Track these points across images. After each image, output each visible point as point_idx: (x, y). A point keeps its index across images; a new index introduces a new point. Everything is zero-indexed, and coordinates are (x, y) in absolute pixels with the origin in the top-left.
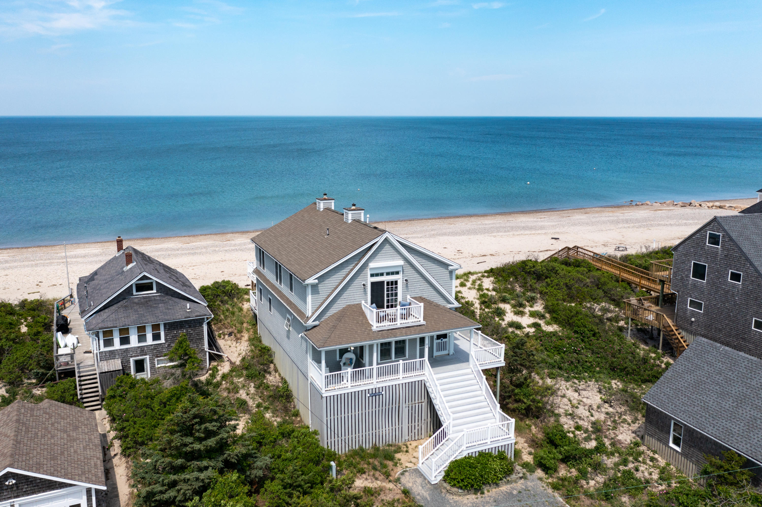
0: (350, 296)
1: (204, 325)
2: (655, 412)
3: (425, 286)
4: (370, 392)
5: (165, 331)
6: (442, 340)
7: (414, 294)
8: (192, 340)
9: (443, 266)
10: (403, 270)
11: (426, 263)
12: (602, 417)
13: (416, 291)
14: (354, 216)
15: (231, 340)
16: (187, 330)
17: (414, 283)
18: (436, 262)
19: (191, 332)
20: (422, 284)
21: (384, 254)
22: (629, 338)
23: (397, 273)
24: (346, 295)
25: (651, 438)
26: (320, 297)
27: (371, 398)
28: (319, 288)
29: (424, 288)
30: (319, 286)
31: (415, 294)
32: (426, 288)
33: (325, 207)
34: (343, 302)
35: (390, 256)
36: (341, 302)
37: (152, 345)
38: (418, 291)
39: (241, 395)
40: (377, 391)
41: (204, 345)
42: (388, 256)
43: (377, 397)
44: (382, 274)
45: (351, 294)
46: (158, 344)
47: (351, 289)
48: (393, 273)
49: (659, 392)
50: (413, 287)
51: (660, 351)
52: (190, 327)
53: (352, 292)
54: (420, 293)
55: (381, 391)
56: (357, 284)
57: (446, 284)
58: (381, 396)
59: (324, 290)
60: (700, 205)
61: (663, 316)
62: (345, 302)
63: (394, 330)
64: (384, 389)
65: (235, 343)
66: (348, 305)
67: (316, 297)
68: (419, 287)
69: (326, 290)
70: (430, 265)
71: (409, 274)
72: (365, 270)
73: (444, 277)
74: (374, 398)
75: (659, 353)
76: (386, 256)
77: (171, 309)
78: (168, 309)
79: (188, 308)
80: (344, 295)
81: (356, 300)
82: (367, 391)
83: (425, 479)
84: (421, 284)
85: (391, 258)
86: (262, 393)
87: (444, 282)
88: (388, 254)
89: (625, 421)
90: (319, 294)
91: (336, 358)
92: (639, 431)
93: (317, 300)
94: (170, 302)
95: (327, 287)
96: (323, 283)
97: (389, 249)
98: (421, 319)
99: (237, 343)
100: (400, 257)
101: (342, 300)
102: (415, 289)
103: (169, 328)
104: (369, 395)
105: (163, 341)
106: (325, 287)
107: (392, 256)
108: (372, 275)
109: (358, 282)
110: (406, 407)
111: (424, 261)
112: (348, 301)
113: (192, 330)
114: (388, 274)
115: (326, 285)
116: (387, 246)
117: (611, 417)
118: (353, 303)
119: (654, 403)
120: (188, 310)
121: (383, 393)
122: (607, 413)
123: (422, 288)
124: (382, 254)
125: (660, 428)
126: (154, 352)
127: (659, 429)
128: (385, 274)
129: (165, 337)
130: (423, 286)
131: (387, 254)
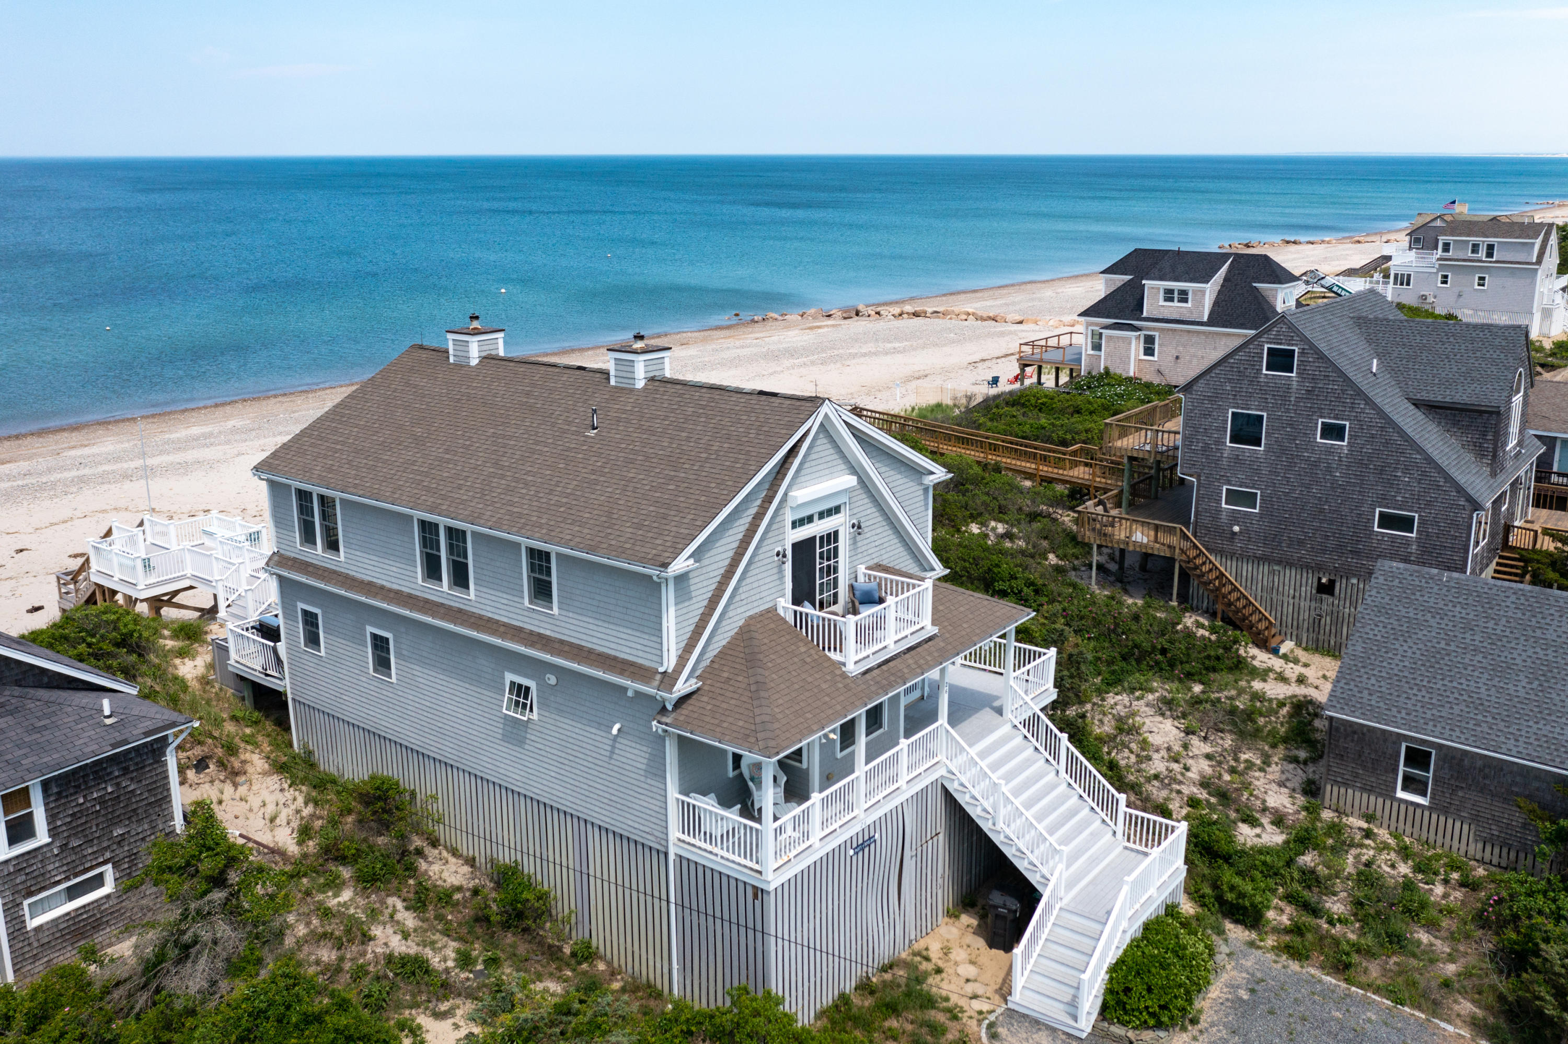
0: (752, 592)
1: (168, 758)
2: (1355, 732)
4: (855, 844)
5: (46, 804)
7: (866, 558)
8: (134, 810)
9: (913, 477)
10: (849, 499)
12: (1205, 766)
13: (868, 552)
14: (650, 368)
15: (212, 782)
16: (118, 784)
19: (132, 787)
22: (1095, 588)
23: (837, 510)
25: (1343, 790)
27: (855, 859)
28: (692, 580)
29: (881, 541)
30: (692, 574)
31: (869, 558)
32: (885, 539)
33: (484, 354)
34: (739, 610)
35: (825, 466)
36: (735, 612)
37: (6, 862)
38: (871, 551)
39: (386, 944)
40: (866, 837)
41: (172, 819)
43: (866, 851)
44: (810, 519)
46: (29, 853)
48: (829, 513)
49: (1356, 689)
50: (865, 542)
51: (1174, 603)
52: (126, 771)
54: (875, 555)
55: (872, 833)
56: (766, 555)
57: (920, 521)
58: (872, 846)
60: (878, 313)
61: (1181, 530)
63: (891, 664)
64: (878, 824)
65: (228, 789)
66: (751, 617)
67: (685, 611)
68: (876, 538)
71: (860, 509)
72: (781, 512)
73: (916, 505)
74: (860, 855)
75: (1173, 608)
76: (819, 468)
77: (45, 727)
78: (35, 729)
79: (107, 712)
81: (765, 600)
82: (849, 844)
83: (1054, 1030)
84: (879, 530)
85: (827, 472)
86: (440, 918)
88: (823, 460)
89: (1250, 765)
90: (691, 598)
91: (727, 771)
92: (1288, 780)
93: (687, 616)
94: (30, 705)
96: (699, 564)
98: (926, 620)
99: (236, 785)
100: (843, 467)
103: (59, 793)
104: (851, 852)
105: (42, 837)
107: (830, 464)
108: (795, 524)
109: (768, 549)
110: (912, 857)
113: (132, 779)
114: (822, 515)
116: (825, 444)
117: (1220, 763)
118: (757, 610)
119: (1357, 714)
120: (108, 721)
121: (876, 836)
122: (1208, 757)
125: (1370, 765)
126: (18, 881)
127: (1364, 768)
128: (816, 517)
129: (49, 824)
130: (882, 535)
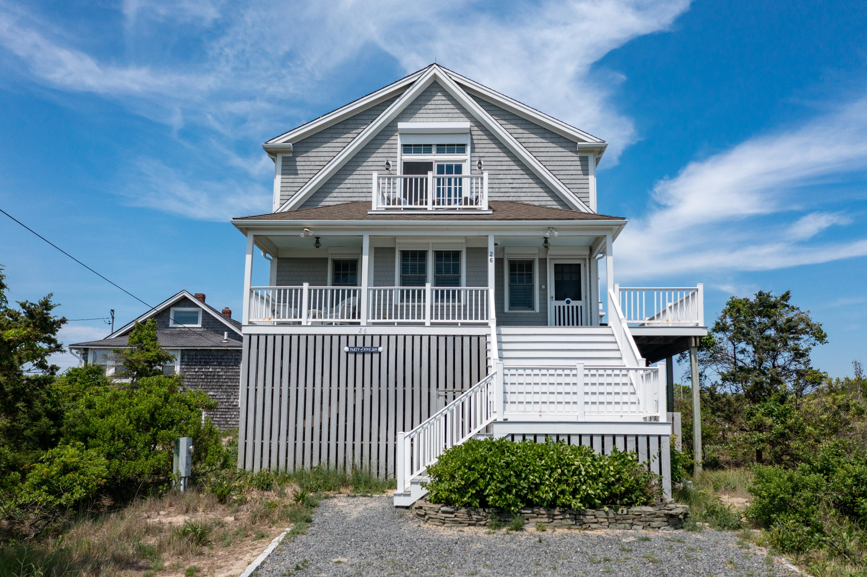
0: (359, 186)
3: (524, 181)
4: (352, 343)
6: (568, 302)
7: (498, 194)
8: (221, 386)
9: (564, 145)
10: (473, 144)
11: (525, 136)
13: (503, 190)
16: (215, 369)
17: (498, 172)
18: (548, 135)
19: (220, 374)
20: (518, 177)
21: (431, 111)
23: (461, 148)
24: (351, 181)
26: (298, 180)
27: (351, 357)
28: (298, 163)
29: (521, 186)
30: (298, 159)
31: (502, 194)
32: (526, 186)
34: (344, 195)
35: (445, 115)
36: (340, 195)
38: (507, 190)
40: (368, 344)
41: (238, 399)
42: (440, 115)
43: (368, 357)
44: (427, 148)
45: (361, 181)
47: (363, 172)
48: (451, 148)
50: (497, 181)
52: (220, 364)
53: (364, 177)
54: (513, 194)
55: (376, 343)
56: (375, 164)
57: (574, 181)
58: (376, 356)
59: (307, 168)
62: (348, 195)
64: (384, 339)
67: (291, 180)
68: (511, 181)
69: (311, 168)
70: (535, 140)
71: (487, 155)
72: (393, 138)
73: (568, 168)
74: (359, 357)
76: (437, 115)
80: (347, 181)
82: (344, 339)
84: (514, 177)
85: (447, 119)
87: (569, 177)
88: (442, 111)
90: (297, 174)
93: (293, 185)
95: (313, 163)
96: (305, 155)
97: (443, 102)
98: (483, 205)
101: (342, 190)
102: (502, 186)
103: (188, 362)
104: (346, 349)
106: (309, 163)
107: (450, 115)
108: (407, 148)
109: (377, 159)
110: (439, 396)
111: (521, 131)
112: (355, 195)
113: (222, 369)
114: (441, 148)
115: (311, 159)
116: (439, 97)
118: (364, 199)
121: (380, 349)
123: (518, 186)
124: (428, 111)
128: (434, 149)
130: (519, 181)
131: (438, 111)
